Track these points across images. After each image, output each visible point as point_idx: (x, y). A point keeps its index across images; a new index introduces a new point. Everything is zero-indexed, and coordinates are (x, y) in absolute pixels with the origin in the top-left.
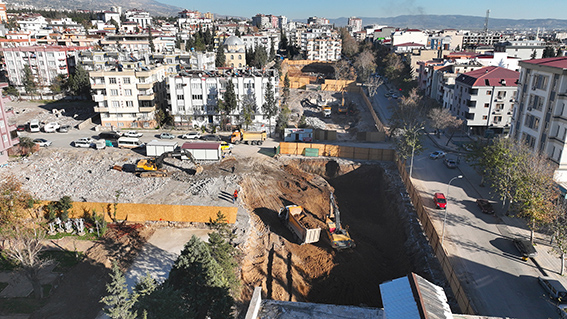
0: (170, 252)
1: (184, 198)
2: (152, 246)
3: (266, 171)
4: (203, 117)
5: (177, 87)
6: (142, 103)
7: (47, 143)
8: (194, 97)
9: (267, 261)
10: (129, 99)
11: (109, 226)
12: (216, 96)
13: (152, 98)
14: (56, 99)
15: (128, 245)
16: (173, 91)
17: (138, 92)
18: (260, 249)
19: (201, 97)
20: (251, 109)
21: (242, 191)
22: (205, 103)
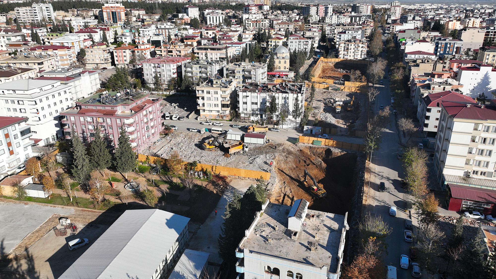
0: (239, 190)
1: (245, 165)
2: (231, 186)
3: (290, 153)
4: (257, 114)
5: (243, 97)
6: (223, 106)
7: (176, 128)
8: (252, 103)
9: (282, 199)
10: (216, 102)
11: (213, 176)
12: (266, 103)
13: (229, 103)
14: (171, 94)
15: (222, 185)
16: (241, 100)
17: (221, 99)
18: (279, 193)
19: (257, 104)
20: (285, 112)
21: (275, 163)
22: (259, 107)
